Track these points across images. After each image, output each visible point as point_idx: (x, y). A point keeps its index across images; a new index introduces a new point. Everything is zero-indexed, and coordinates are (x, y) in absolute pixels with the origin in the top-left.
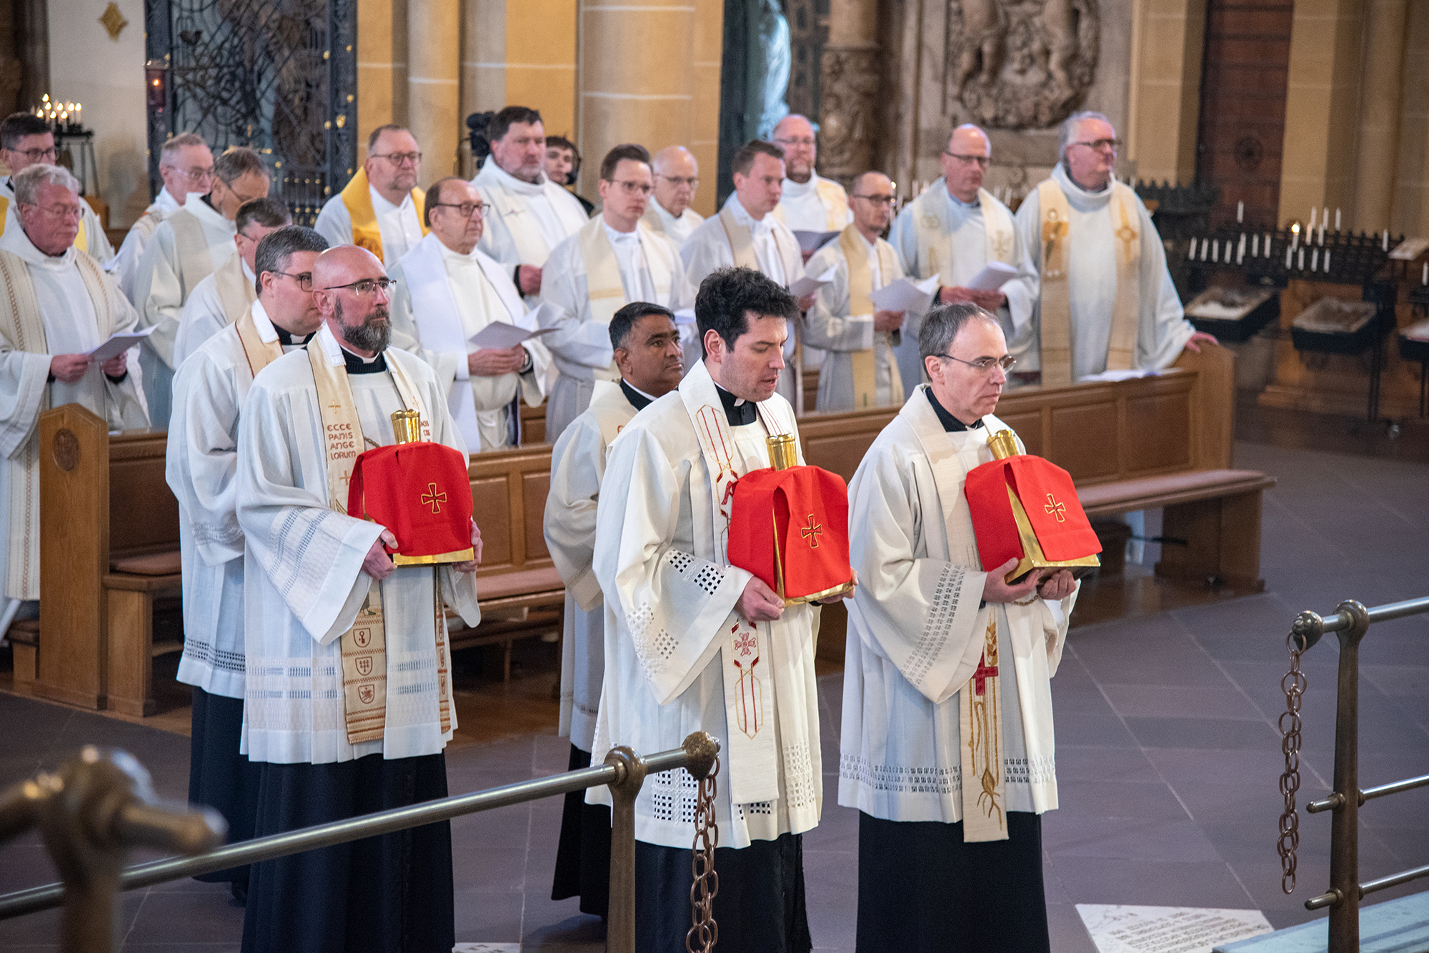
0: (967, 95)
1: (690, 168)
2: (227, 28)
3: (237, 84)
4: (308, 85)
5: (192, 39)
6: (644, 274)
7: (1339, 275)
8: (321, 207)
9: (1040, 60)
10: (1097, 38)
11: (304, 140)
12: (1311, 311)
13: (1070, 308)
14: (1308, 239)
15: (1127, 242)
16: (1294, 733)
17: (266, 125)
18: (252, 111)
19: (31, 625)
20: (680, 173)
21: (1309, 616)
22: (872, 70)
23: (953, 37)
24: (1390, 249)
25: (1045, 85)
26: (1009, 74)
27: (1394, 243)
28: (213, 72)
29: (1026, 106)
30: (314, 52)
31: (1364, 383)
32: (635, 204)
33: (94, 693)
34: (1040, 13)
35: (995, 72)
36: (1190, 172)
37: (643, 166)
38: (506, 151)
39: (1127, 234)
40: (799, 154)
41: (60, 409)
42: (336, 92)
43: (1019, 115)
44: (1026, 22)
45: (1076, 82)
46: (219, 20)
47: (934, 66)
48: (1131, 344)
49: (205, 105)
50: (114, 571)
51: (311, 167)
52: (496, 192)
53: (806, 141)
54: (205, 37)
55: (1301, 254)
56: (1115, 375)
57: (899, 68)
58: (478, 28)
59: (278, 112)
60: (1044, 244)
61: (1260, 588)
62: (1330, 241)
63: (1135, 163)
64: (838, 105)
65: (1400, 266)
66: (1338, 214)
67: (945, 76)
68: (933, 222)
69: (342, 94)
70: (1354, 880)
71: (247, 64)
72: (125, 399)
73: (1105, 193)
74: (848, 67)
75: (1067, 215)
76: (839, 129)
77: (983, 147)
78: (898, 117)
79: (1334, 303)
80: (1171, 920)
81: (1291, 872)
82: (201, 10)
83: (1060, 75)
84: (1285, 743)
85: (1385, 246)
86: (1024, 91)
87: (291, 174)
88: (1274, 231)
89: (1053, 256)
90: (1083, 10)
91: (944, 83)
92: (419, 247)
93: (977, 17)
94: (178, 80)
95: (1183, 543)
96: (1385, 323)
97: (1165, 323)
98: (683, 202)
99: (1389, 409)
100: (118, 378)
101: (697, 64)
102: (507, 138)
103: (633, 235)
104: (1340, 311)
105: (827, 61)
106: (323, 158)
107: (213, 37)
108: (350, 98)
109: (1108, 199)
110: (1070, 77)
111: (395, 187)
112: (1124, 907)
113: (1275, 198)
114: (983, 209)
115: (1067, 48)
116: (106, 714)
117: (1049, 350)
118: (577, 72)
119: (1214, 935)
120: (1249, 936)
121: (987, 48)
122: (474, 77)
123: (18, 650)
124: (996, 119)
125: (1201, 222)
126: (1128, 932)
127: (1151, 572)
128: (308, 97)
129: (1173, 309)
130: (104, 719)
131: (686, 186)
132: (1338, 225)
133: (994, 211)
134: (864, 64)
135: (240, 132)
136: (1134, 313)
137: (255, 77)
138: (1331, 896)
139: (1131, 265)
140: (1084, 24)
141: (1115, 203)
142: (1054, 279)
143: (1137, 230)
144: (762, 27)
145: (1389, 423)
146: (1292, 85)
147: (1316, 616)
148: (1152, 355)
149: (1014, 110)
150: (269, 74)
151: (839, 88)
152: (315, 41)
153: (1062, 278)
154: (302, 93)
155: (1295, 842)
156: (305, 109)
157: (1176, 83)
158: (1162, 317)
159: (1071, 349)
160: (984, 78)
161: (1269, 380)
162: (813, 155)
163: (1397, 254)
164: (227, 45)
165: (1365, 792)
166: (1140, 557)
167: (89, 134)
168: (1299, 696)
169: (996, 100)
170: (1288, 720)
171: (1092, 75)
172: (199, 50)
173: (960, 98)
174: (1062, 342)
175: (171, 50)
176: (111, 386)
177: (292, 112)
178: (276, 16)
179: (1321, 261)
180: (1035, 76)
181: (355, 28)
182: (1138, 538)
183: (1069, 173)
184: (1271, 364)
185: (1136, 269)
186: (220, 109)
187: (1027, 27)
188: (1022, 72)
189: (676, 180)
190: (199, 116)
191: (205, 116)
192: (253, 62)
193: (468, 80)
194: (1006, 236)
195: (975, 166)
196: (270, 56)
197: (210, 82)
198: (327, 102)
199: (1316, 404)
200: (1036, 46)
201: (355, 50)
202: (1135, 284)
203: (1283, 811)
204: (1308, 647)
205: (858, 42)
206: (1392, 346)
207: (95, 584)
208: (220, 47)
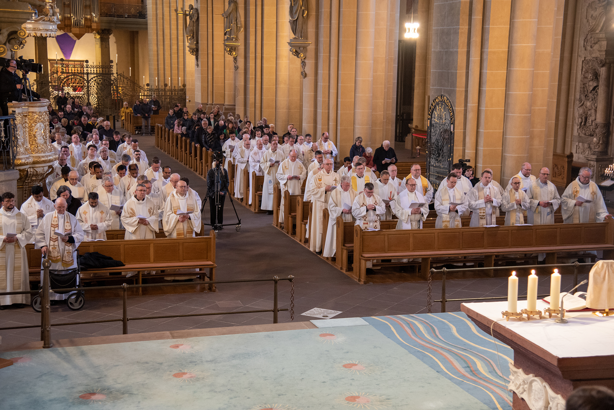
3: (437, 151)
6: (454, 197)
28: (432, 149)
39: (594, 193)
42: (450, 153)
60: (573, 195)
71: (439, 147)
73: (588, 184)
75: (579, 189)
108: (452, 155)
114: (548, 185)
135: (437, 160)
141: (590, 186)
143: (596, 193)
183: (579, 180)
195: (546, 176)
201: (453, 145)
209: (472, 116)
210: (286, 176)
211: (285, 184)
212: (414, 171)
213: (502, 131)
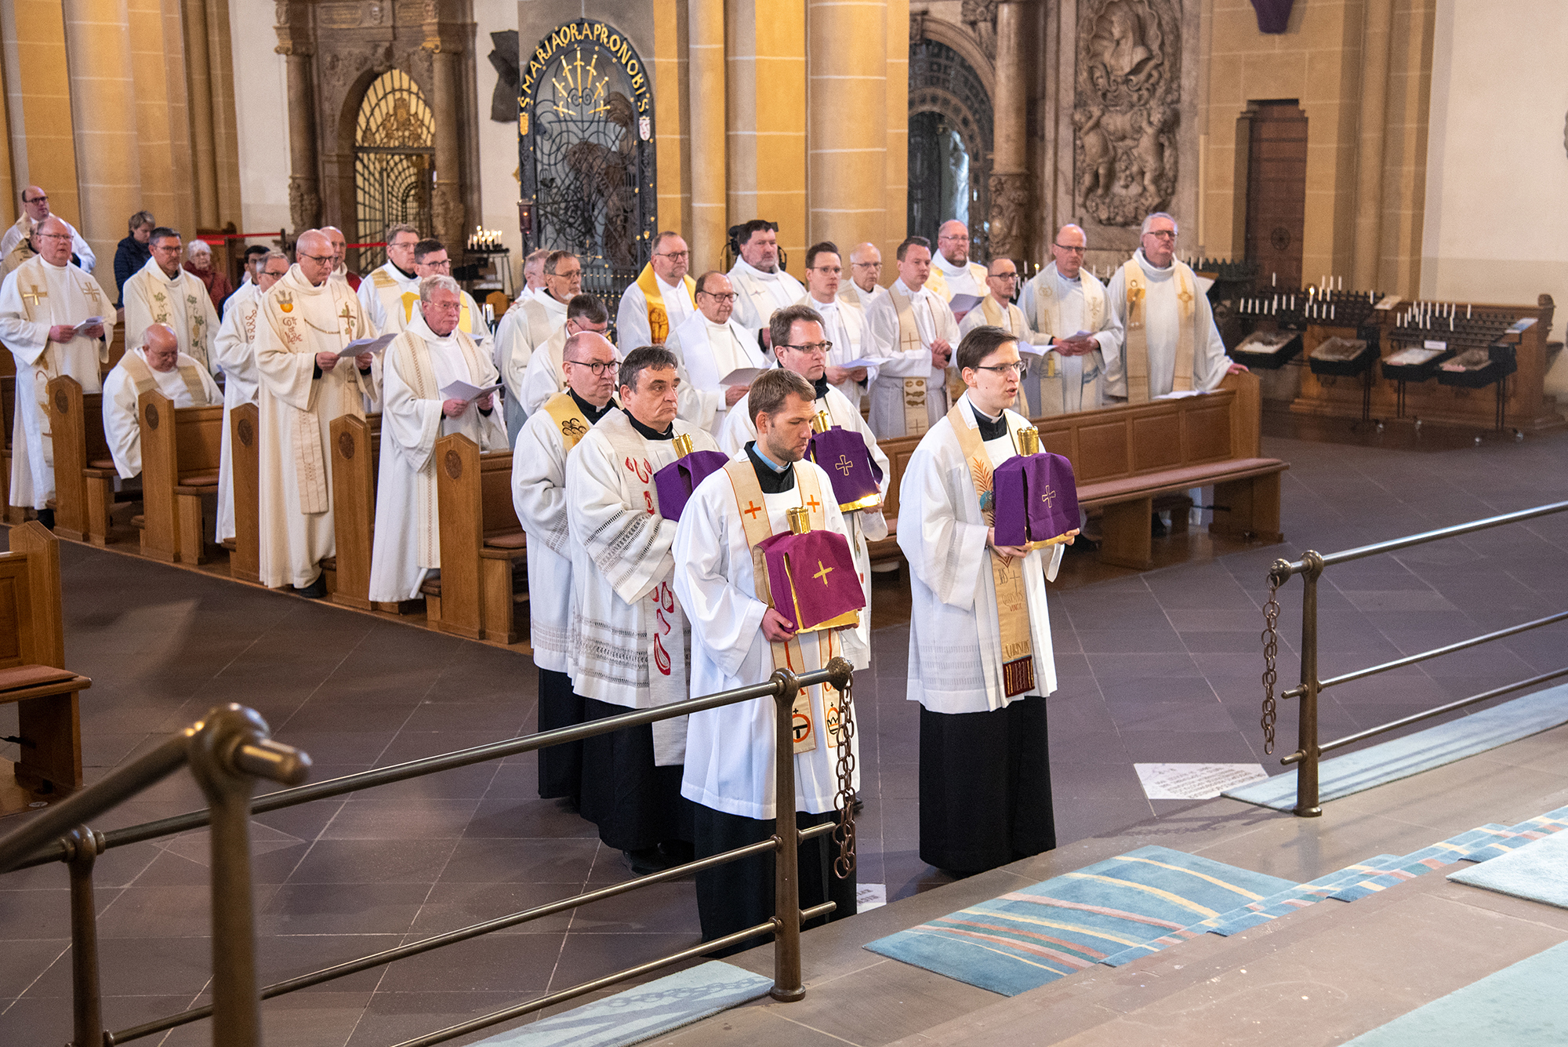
0: (1088, 203)
1: (875, 255)
2: (571, 176)
3: (579, 213)
4: (625, 211)
5: (548, 184)
7: (1341, 321)
8: (622, 293)
9: (1138, 178)
10: (1176, 163)
11: (624, 247)
12: (1323, 347)
13: (1147, 348)
14: (1320, 298)
15: (1186, 302)
16: (1272, 644)
17: (599, 240)
18: (590, 230)
19: (436, 583)
20: (868, 260)
21: (1281, 563)
22: (1022, 188)
23: (1079, 164)
24: (1375, 303)
25: (1141, 195)
26: (1118, 188)
27: (1379, 298)
28: (563, 205)
29: (1129, 209)
30: (629, 189)
31: (1360, 395)
32: (830, 282)
33: (477, 629)
34: (1137, 146)
35: (1108, 187)
36: (1241, 253)
37: (834, 256)
38: (750, 251)
39: (1186, 297)
40: (959, 247)
41: (449, 437)
42: (643, 215)
43: (1124, 216)
44: (1127, 152)
45: (1162, 193)
46: (567, 170)
47: (1066, 184)
48: (1190, 373)
49: (557, 227)
50: (486, 546)
51: (628, 266)
52: (744, 279)
53: (963, 238)
54: (558, 182)
55: (1315, 307)
56: (1178, 394)
57: (1042, 186)
58: (738, 167)
59: (607, 229)
60: (1128, 304)
61: (1280, 539)
62: (1335, 298)
63: (1203, 247)
64: (1001, 213)
65: (1382, 314)
66: (1340, 279)
67: (1074, 190)
68: (1046, 292)
69: (647, 216)
70: (1314, 743)
71: (586, 199)
72: (491, 426)
73: (1170, 269)
74: (1007, 186)
75: (1144, 284)
76: (1001, 229)
77: (1081, 240)
78: (1043, 219)
79: (1339, 341)
80: (1198, 773)
81: (1271, 740)
82: (555, 164)
83: (1152, 188)
84: (1266, 650)
85: (1371, 301)
86: (1128, 200)
87: (615, 272)
88: (1298, 291)
89: (1134, 313)
90: (1166, 144)
91: (1074, 196)
92: (690, 319)
93: (1094, 150)
94: (541, 212)
95: (1228, 509)
96: (1373, 353)
97: (1213, 358)
98: (873, 279)
99: (1377, 413)
100: (487, 412)
101: (889, 187)
102: (750, 242)
103: (833, 305)
104: (1342, 345)
105: (992, 182)
106: (636, 260)
107: (563, 182)
108: (653, 219)
109: (1172, 273)
110: (1159, 190)
111: (673, 276)
112: (1167, 765)
113: (1299, 269)
114: (1082, 282)
115: (1156, 170)
116: (484, 642)
117: (1133, 377)
118: (807, 195)
119: (1228, 782)
120: (1251, 781)
121: (1101, 171)
122: (736, 202)
123: (429, 599)
124: (1109, 219)
125: (1249, 286)
126: (1168, 782)
127: (1206, 530)
128: (626, 220)
129: (1219, 348)
130: (485, 646)
131: (873, 268)
132: (1340, 288)
133: (1090, 283)
134: (1018, 184)
135: (581, 245)
136: (1192, 352)
137: (590, 207)
138: (1299, 755)
139: (1189, 318)
140: (1167, 153)
141: (1177, 276)
142: (1135, 328)
143: (1192, 294)
144: (952, 161)
145: (1377, 422)
146: (1308, 192)
147: (1286, 562)
148: (1205, 381)
149: (1121, 213)
150: (600, 204)
151: (1001, 201)
152: (631, 181)
153: (1141, 327)
154: (622, 217)
155: (1273, 720)
156: (624, 227)
157: (1229, 192)
158: (1210, 354)
159: (1148, 376)
160: (1100, 191)
161: (1298, 395)
162: (967, 248)
163: (1379, 306)
164: (572, 187)
165: (1323, 683)
166: (1199, 520)
167: (507, 250)
168: (1275, 618)
169: (1109, 207)
170: (1268, 635)
171: (1174, 187)
172: (555, 191)
173: (1084, 206)
174: (1142, 372)
175: (536, 192)
176: (481, 417)
177: (615, 230)
178: (604, 166)
179: (1328, 312)
180: (1135, 189)
181: (655, 171)
182: (1198, 507)
183: (1144, 256)
184: (1298, 383)
185: (1192, 321)
186: (568, 230)
187: (1128, 156)
188: (1126, 187)
189: (866, 265)
190: (554, 236)
191: (558, 234)
192: (590, 196)
193: (732, 203)
194: (1098, 300)
195: (1074, 253)
196: (600, 192)
197: (562, 212)
198: (638, 222)
199: (1328, 411)
200: (1135, 169)
201: (655, 186)
202: (1192, 331)
203: (1265, 698)
204: (1281, 584)
205: (1014, 169)
206: (1378, 369)
207: (474, 554)
208: (568, 188)
209: (707, 85)
210: (42, 329)
211: (41, 360)
212: (666, 260)
213: (803, 134)
